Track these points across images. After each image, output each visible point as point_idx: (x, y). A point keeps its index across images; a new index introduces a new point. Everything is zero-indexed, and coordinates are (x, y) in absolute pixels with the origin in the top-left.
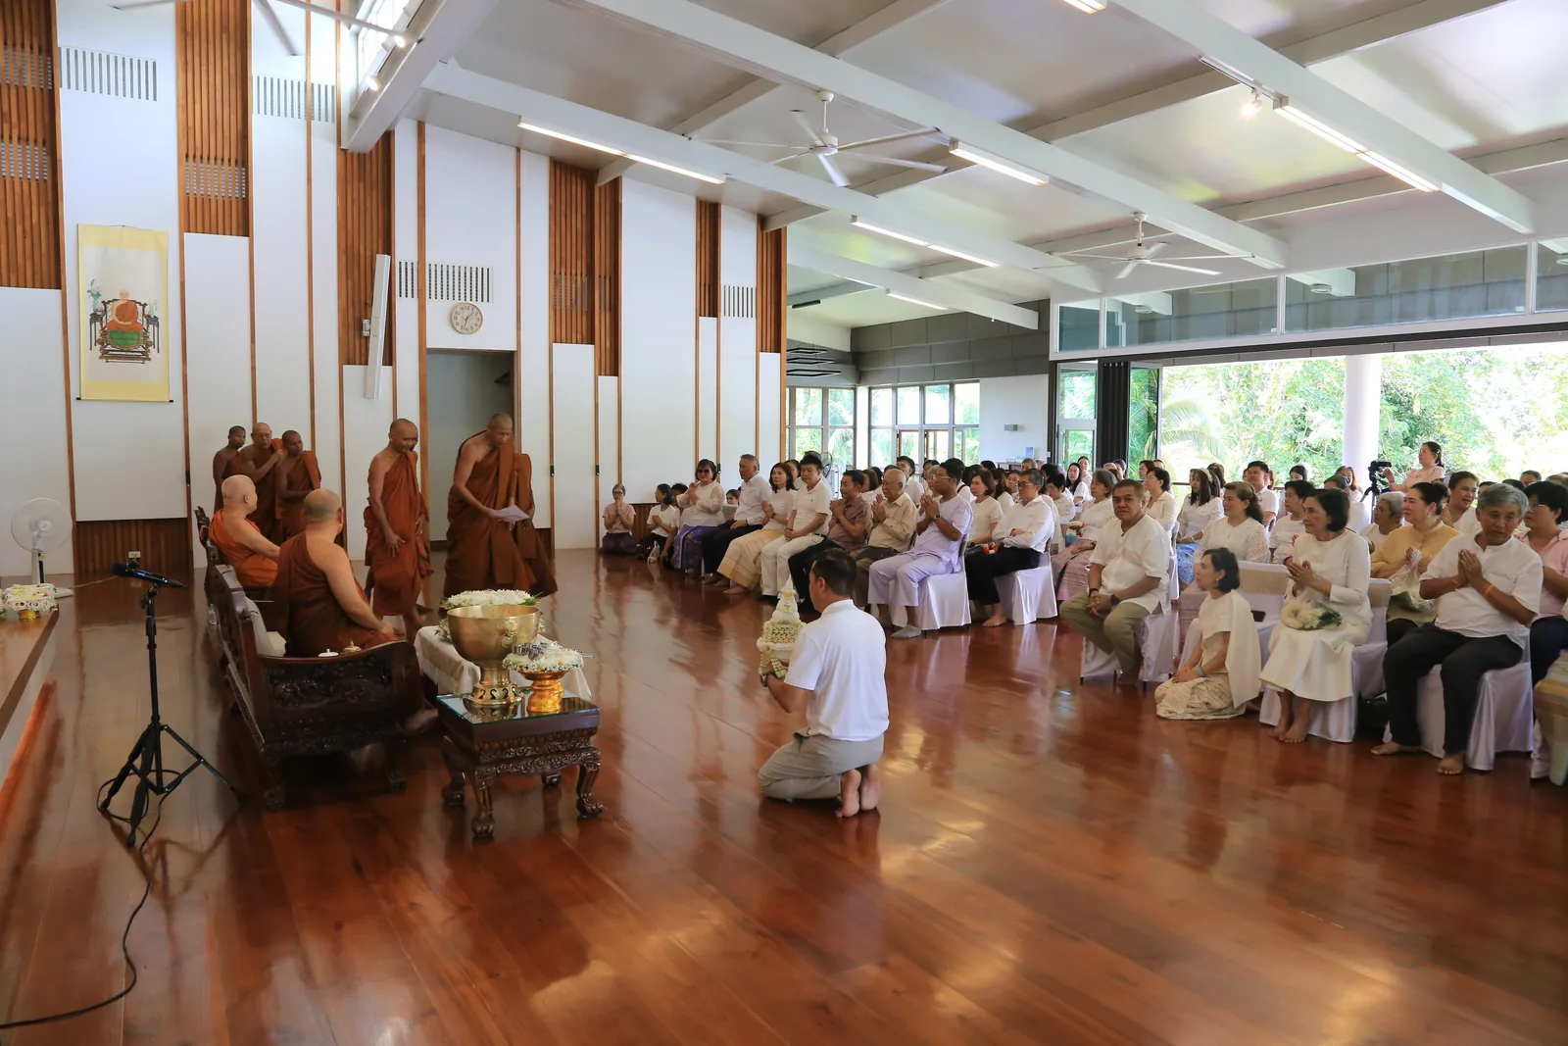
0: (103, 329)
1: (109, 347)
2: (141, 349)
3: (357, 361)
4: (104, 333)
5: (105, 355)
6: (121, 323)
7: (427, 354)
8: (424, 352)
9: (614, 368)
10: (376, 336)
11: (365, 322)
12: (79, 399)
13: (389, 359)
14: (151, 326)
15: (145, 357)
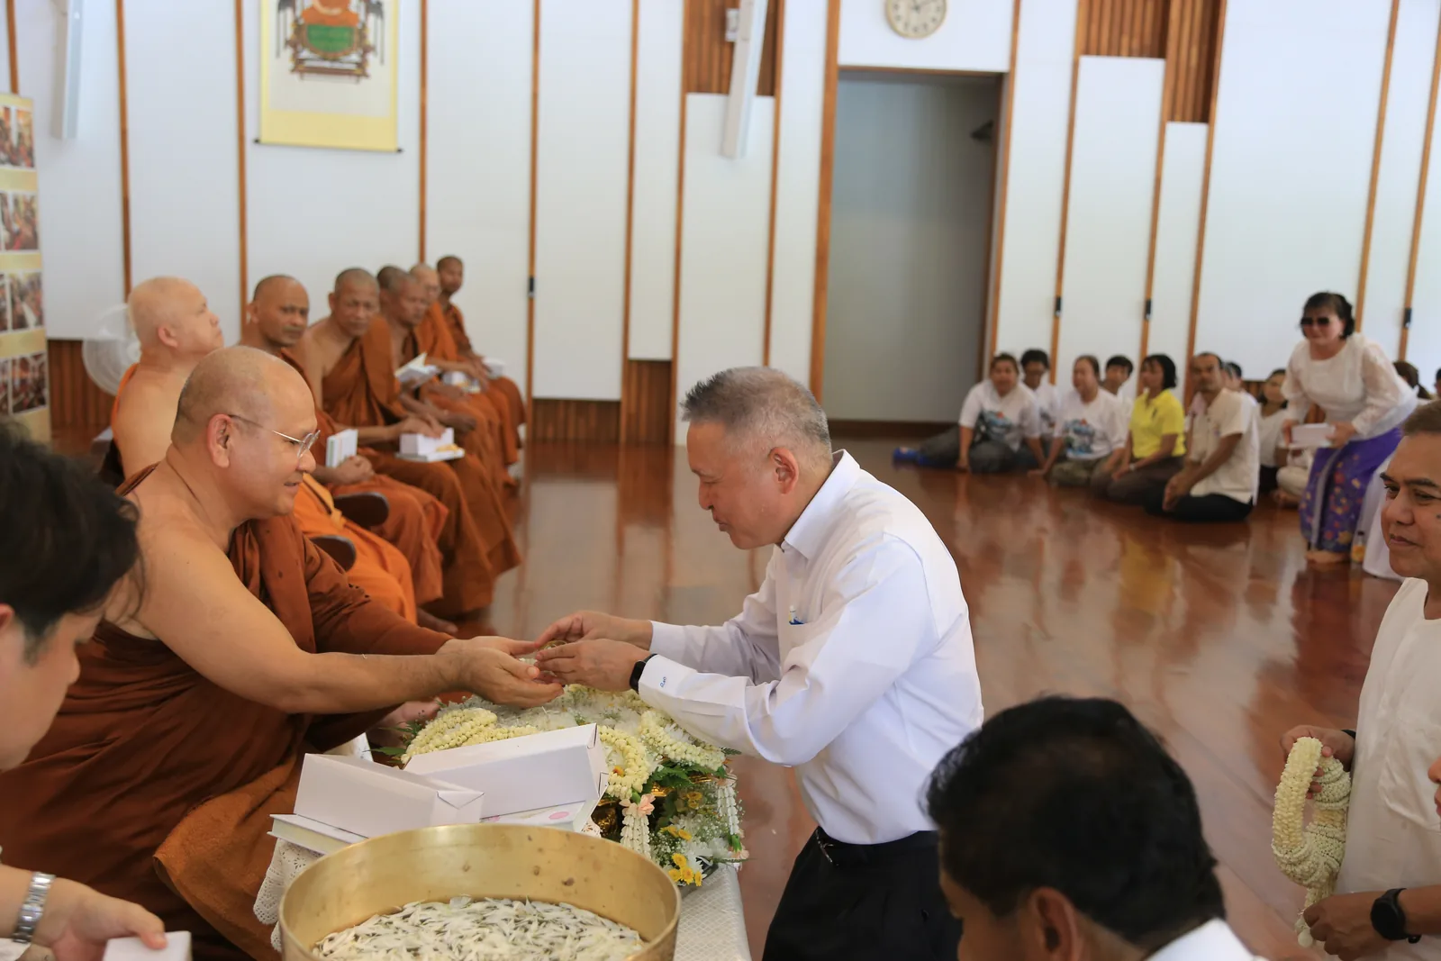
0: (296, 21)
1: (305, 54)
2: (355, 57)
3: (715, 85)
4: (298, 28)
5: (299, 67)
6: (324, 10)
7: (840, 77)
8: (834, 73)
9: (1203, 111)
10: (746, 40)
11: (731, 14)
12: (257, 141)
13: (769, 83)
14: (372, 19)
15: (360, 71)
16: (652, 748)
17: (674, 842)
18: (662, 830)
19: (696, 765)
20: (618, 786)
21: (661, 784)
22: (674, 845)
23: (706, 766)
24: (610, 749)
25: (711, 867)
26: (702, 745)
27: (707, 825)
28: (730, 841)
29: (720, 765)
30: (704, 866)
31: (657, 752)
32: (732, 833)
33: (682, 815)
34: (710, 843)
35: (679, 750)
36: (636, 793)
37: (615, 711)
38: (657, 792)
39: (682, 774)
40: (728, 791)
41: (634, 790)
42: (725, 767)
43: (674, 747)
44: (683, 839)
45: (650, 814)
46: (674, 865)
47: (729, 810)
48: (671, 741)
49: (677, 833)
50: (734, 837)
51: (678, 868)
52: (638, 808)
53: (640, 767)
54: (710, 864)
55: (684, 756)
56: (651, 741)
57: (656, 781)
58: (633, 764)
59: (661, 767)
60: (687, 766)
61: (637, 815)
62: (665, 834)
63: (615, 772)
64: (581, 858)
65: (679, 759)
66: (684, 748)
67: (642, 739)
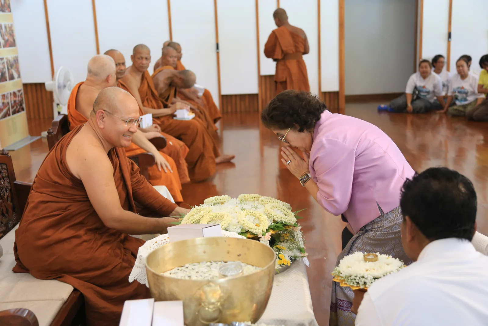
16: (269, 217)
17: (279, 251)
18: (275, 247)
19: (286, 222)
20: (257, 230)
21: (273, 229)
22: (280, 251)
23: (289, 223)
24: (254, 218)
25: (294, 260)
26: (288, 216)
27: (292, 244)
28: (301, 250)
29: (295, 222)
30: (291, 259)
31: (271, 218)
32: (301, 247)
33: (282, 242)
34: (293, 251)
35: (279, 217)
36: (264, 232)
37: (256, 206)
38: (271, 232)
39: (281, 226)
40: (298, 232)
41: (263, 231)
42: (297, 223)
43: (277, 216)
44: (282, 249)
45: (269, 239)
46: (280, 258)
47: (299, 239)
48: (276, 214)
49: (280, 248)
50: (302, 249)
51: (281, 259)
52: (265, 238)
53: (265, 223)
54: (294, 258)
55: (281, 219)
56: (269, 215)
57: (271, 228)
58: (262, 222)
59: (273, 224)
60: (282, 223)
61: (265, 240)
62: (276, 248)
63: (256, 225)
64: (243, 247)
65: (279, 220)
66: (281, 216)
67: (265, 214)
